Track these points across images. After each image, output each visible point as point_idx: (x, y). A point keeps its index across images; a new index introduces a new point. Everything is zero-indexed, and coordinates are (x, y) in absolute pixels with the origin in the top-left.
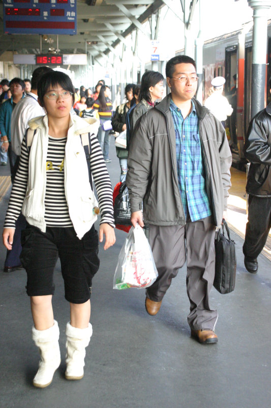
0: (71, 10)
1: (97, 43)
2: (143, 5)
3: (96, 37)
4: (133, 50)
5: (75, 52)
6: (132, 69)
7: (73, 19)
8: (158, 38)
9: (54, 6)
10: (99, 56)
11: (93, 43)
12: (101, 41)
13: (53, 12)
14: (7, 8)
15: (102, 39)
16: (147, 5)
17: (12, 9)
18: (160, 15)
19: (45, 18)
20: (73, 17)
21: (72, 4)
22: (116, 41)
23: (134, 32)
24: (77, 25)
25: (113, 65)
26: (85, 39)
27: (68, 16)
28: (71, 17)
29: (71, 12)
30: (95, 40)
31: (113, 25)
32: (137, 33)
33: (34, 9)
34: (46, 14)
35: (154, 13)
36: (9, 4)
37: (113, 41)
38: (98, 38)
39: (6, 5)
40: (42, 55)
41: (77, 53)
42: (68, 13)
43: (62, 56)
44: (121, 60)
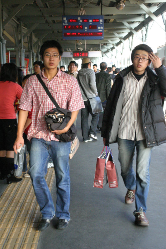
0: (101, 26)
1: (106, 44)
2: (137, 22)
3: (107, 41)
4: (130, 48)
5: (91, 50)
7: (102, 31)
8: (147, 41)
9: (91, 24)
10: (107, 51)
11: (104, 44)
12: (110, 43)
13: (91, 27)
14: (65, 26)
15: (110, 42)
16: (139, 22)
17: (67, 26)
18: (148, 27)
19: (86, 31)
20: (101, 30)
21: (101, 22)
22: (118, 43)
23: (131, 38)
24: (103, 34)
25: (116, 57)
26: (100, 42)
27: (99, 29)
28: (100, 29)
29: (100, 27)
30: (105, 43)
31: (118, 33)
32: (132, 38)
33: (79, 26)
34: (86, 28)
35: (145, 26)
36: (66, 23)
37: (116, 43)
38: (108, 41)
39: (64, 24)
40: (76, 52)
41: (92, 51)
42: (99, 28)
43: (88, 52)
44: (122, 54)
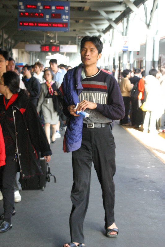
0: (66, 14)
2: (118, 11)
3: (84, 33)
5: (69, 43)
6: (109, 56)
7: (67, 21)
8: (128, 35)
9: (54, 11)
11: (82, 37)
13: (53, 16)
14: (21, 12)
15: (88, 34)
16: (121, 11)
17: (24, 13)
18: (129, 19)
19: (47, 20)
20: (67, 19)
21: (67, 10)
23: (111, 30)
24: (69, 25)
27: (63, 19)
28: (65, 19)
30: (83, 35)
31: (97, 25)
32: (113, 31)
33: (39, 14)
34: (48, 17)
35: (126, 17)
36: (22, 9)
39: (20, 10)
40: (45, 45)
41: (71, 44)
42: (64, 17)
43: (59, 46)
